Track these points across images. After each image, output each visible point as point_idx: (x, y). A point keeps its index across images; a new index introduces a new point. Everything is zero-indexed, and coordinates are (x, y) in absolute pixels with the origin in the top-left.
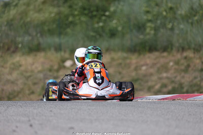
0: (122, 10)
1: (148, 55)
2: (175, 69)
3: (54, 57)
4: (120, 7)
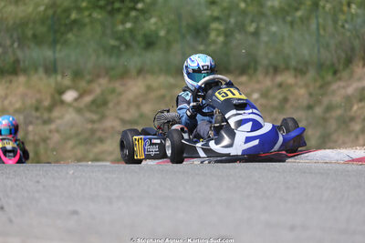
3: (43, 84)
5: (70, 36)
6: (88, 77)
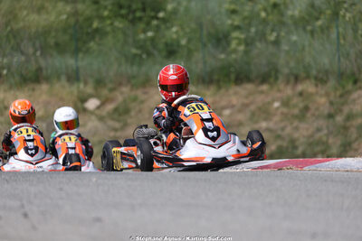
0: (187, 10)
1: (233, 89)
2: (282, 113)
3: (65, 92)
5: (92, 44)
6: (110, 86)
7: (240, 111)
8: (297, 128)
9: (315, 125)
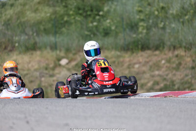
0: (115, 10)
1: (140, 53)
2: (167, 67)
3: (49, 55)
4: (113, 7)
5: (64, 29)
6: (74, 52)
7: (144, 65)
8: (174, 75)
9: (185, 73)
